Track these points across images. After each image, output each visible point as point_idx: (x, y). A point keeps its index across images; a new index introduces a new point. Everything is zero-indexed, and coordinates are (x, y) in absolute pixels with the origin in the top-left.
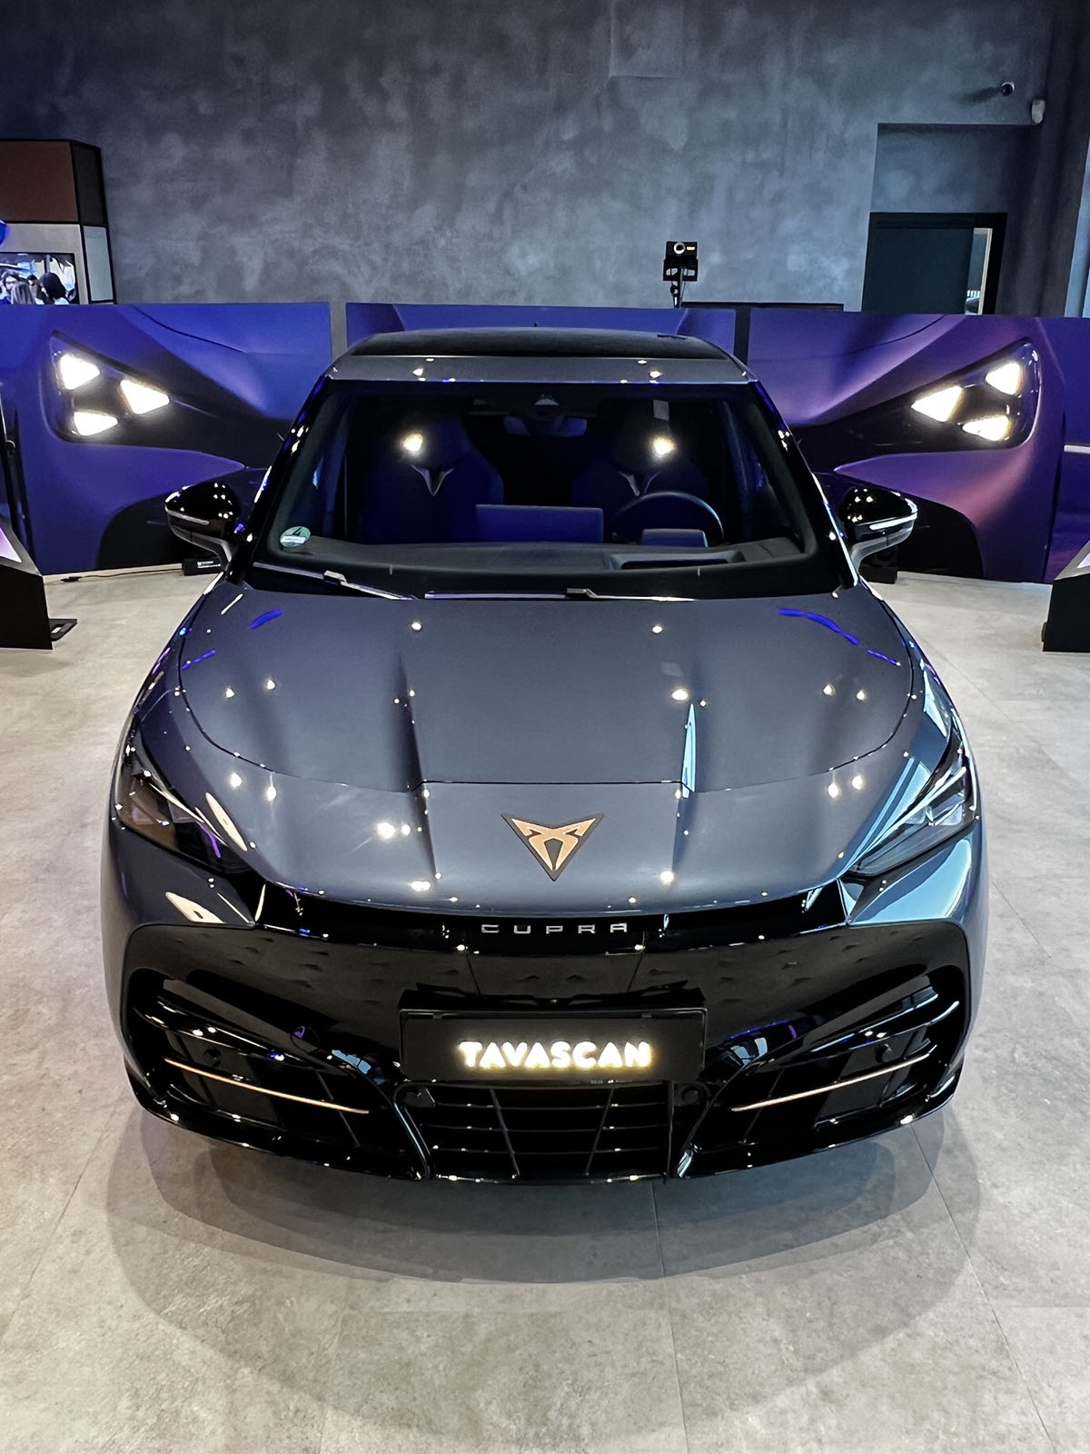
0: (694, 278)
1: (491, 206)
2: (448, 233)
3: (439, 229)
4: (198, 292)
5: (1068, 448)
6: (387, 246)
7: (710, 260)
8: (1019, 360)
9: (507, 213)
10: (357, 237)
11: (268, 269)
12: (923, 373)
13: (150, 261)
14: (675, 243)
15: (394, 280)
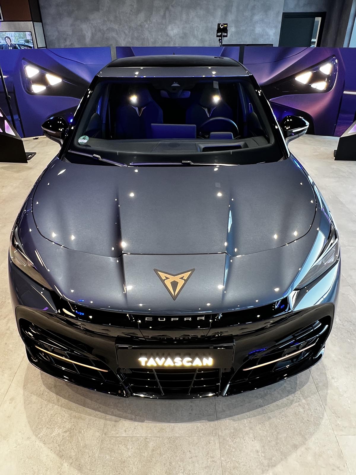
0: (226, 36)
1: (162, 14)
2: (148, 22)
3: (146, 21)
4: (72, 44)
5: (345, 92)
6: (130, 27)
7: (231, 30)
8: (331, 62)
9: (167, 15)
10: (120, 24)
11: (93, 35)
12: (299, 68)
13: (56, 33)
14: (220, 24)
15: (132, 39)
